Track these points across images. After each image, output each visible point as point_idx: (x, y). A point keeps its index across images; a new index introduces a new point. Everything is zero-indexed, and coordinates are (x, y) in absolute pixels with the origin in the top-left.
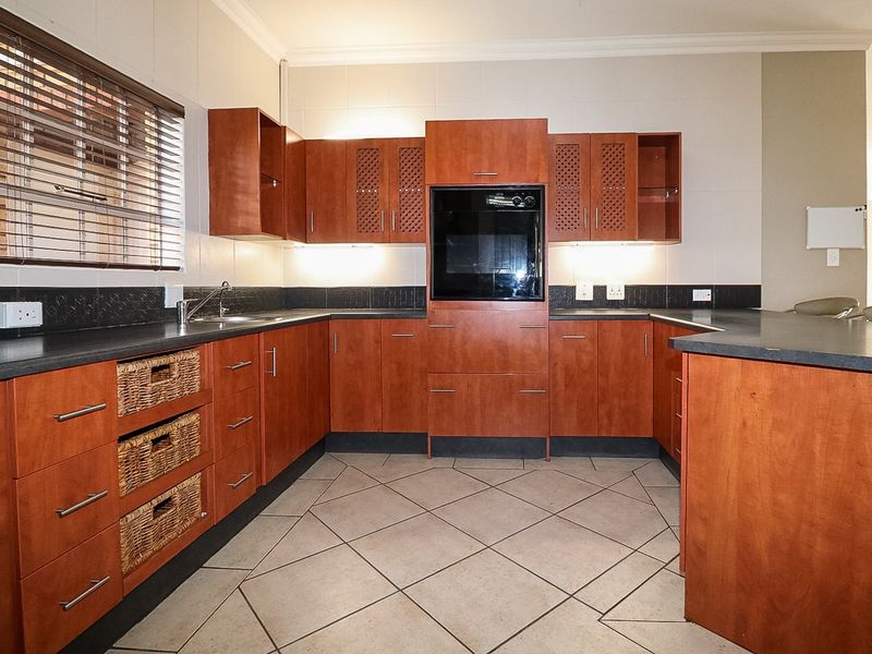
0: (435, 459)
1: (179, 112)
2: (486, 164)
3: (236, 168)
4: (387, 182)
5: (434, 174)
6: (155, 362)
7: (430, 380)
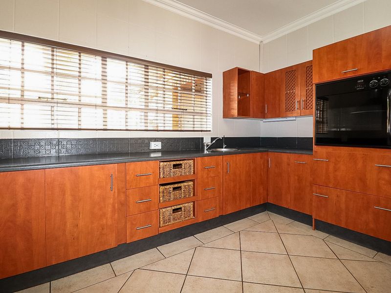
0: (316, 231)
1: (210, 76)
2: (350, 65)
3: (231, 92)
4: (299, 85)
5: (317, 77)
6: (175, 163)
7: (314, 188)
